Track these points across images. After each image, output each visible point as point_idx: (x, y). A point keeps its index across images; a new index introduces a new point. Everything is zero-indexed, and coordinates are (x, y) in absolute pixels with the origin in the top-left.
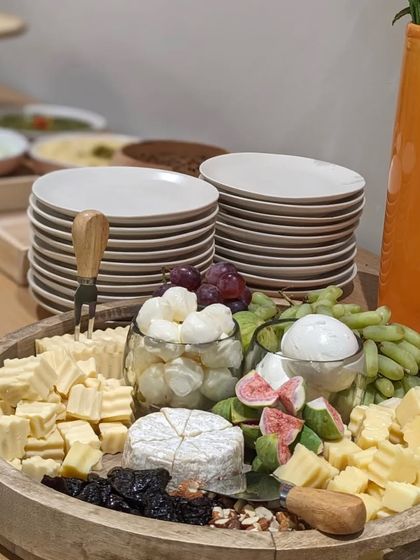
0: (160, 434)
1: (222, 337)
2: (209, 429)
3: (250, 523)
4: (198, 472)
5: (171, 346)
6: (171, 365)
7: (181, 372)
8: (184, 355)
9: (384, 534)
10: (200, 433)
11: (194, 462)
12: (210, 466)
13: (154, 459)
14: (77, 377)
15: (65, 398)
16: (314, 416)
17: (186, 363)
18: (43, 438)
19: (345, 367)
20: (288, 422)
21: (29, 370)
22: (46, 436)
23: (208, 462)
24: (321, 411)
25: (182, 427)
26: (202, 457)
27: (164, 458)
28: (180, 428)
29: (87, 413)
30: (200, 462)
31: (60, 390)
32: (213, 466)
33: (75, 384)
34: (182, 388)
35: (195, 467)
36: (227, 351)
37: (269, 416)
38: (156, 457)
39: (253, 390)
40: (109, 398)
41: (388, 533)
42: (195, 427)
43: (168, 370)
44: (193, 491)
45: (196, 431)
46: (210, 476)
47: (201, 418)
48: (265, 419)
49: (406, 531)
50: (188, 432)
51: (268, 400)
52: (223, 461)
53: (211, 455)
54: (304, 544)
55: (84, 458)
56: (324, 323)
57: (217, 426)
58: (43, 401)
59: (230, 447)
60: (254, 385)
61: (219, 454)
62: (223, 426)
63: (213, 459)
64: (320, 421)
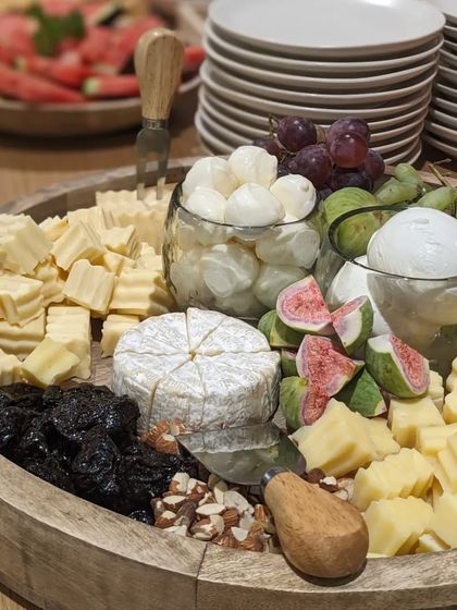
0: (162, 345)
1: (286, 220)
2: (234, 348)
3: (206, 513)
4: (188, 411)
5: (208, 226)
6: (210, 251)
7: (220, 262)
8: (233, 240)
9: (394, 588)
10: (220, 353)
11: (183, 397)
12: (207, 406)
13: (130, 382)
14: (84, 249)
15: (64, 275)
16: (373, 361)
17: (230, 252)
18: (18, 325)
19: (448, 291)
20: (335, 362)
21: (10, 233)
22: (21, 323)
23: (205, 399)
24: (382, 354)
25: (198, 339)
26: (197, 391)
27: (142, 384)
28: (196, 340)
29: (86, 299)
30: (191, 398)
31: (59, 264)
32: (212, 406)
33: (80, 257)
34: (221, 287)
35: (184, 403)
36: (291, 243)
37: (310, 348)
38: (133, 379)
39: (300, 305)
40: (127, 284)
41: (402, 586)
42: (217, 342)
43: (205, 258)
44: (169, 438)
45: (216, 349)
46: (206, 420)
47: (231, 331)
48: (304, 351)
49: (435, 589)
50: (203, 349)
51: (315, 323)
52: (229, 401)
53: (210, 391)
54: (248, 577)
55: (50, 362)
56: (427, 222)
57: (248, 347)
58: (27, 276)
59: (246, 383)
60: (304, 297)
61: (223, 391)
62: (258, 347)
63: (213, 396)
64: (381, 370)
